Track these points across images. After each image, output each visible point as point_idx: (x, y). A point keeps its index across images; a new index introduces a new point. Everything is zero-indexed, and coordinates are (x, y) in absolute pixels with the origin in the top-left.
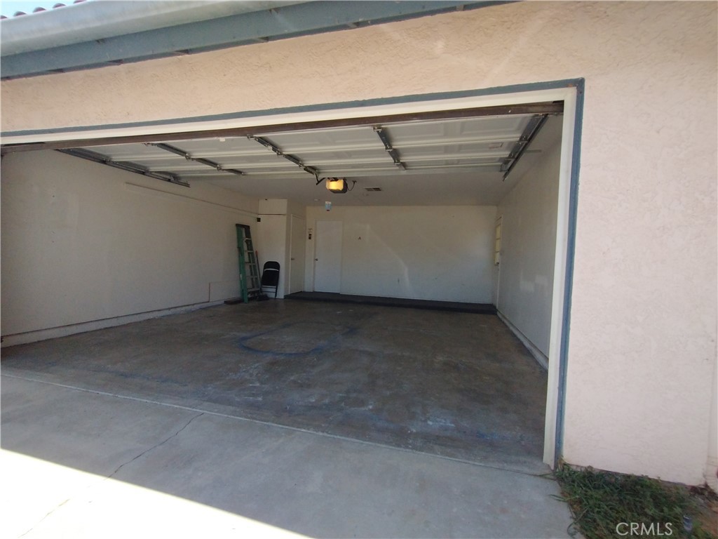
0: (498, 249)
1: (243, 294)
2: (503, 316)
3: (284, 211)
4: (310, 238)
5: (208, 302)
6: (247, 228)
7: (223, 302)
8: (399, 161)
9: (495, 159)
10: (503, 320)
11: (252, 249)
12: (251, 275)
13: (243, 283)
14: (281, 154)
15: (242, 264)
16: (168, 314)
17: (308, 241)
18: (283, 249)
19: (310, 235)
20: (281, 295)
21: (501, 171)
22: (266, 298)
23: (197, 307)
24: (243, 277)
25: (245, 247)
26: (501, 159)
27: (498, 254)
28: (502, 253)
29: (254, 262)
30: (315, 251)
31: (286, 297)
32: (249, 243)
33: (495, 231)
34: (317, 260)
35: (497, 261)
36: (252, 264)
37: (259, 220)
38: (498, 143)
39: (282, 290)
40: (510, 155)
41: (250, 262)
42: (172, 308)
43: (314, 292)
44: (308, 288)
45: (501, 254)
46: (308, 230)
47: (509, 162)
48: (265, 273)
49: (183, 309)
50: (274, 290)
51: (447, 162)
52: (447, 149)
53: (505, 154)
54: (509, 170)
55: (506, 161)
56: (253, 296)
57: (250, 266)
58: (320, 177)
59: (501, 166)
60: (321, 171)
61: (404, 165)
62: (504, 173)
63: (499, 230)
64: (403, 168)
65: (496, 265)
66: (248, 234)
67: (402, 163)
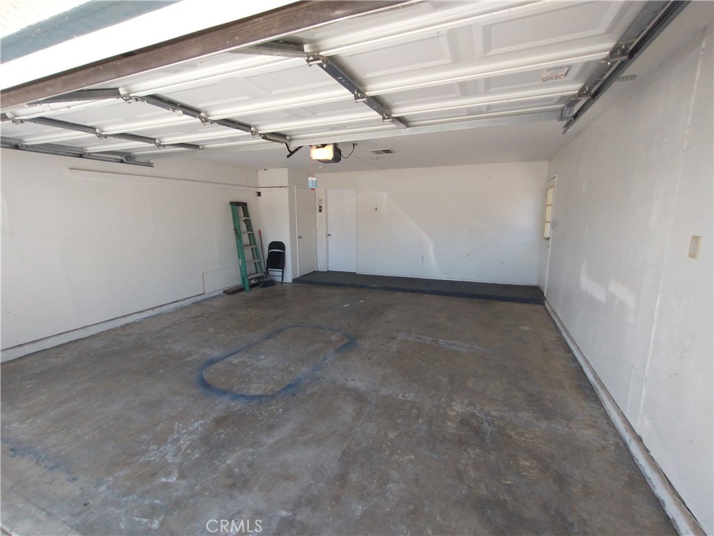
0: (549, 217)
1: (243, 281)
2: (554, 311)
3: (285, 182)
4: (320, 211)
5: (204, 294)
6: (244, 205)
7: (222, 291)
8: (389, 116)
9: (550, 99)
10: (552, 314)
11: (252, 230)
12: (254, 258)
13: (243, 268)
14: (206, 121)
15: (240, 247)
16: (152, 314)
17: (318, 213)
18: (287, 227)
19: (320, 207)
20: (289, 278)
21: (561, 118)
22: (272, 283)
23: (189, 302)
24: (242, 262)
25: (243, 227)
26: (562, 99)
27: (548, 226)
28: (554, 225)
29: (255, 245)
30: (327, 225)
31: (295, 281)
32: (248, 223)
33: (546, 195)
34: (329, 235)
35: (547, 234)
36: (253, 247)
37: (259, 194)
38: (562, 68)
39: (290, 273)
40: (582, 90)
41: (251, 244)
42: (156, 307)
43: (329, 272)
44: (322, 267)
45: (553, 227)
46: (317, 202)
47: (577, 101)
48: (270, 254)
49: (172, 306)
50: (280, 274)
51: (470, 111)
52: (465, 89)
53: (572, 88)
54: (576, 116)
55: (571, 102)
56: (257, 281)
57: (252, 249)
58: (293, 146)
59: (562, 110)
60: (293, 137)
61: (402, 120)
62: (565, 122)
63: (551, 193)
64: (404, 126)
65: (544, 238)
66: (246, 214)
67: (397, 118)
